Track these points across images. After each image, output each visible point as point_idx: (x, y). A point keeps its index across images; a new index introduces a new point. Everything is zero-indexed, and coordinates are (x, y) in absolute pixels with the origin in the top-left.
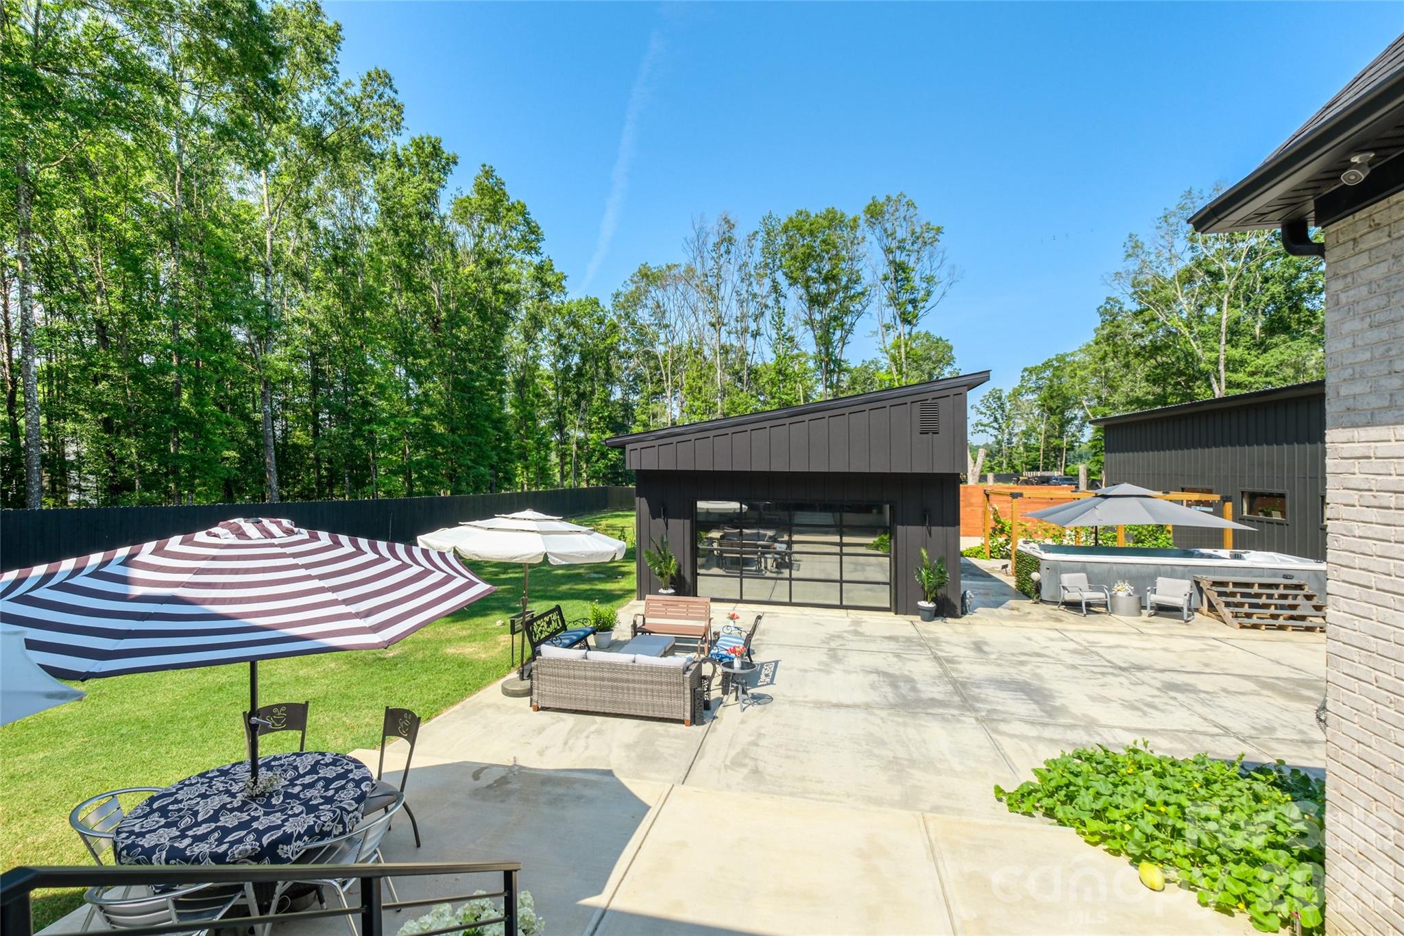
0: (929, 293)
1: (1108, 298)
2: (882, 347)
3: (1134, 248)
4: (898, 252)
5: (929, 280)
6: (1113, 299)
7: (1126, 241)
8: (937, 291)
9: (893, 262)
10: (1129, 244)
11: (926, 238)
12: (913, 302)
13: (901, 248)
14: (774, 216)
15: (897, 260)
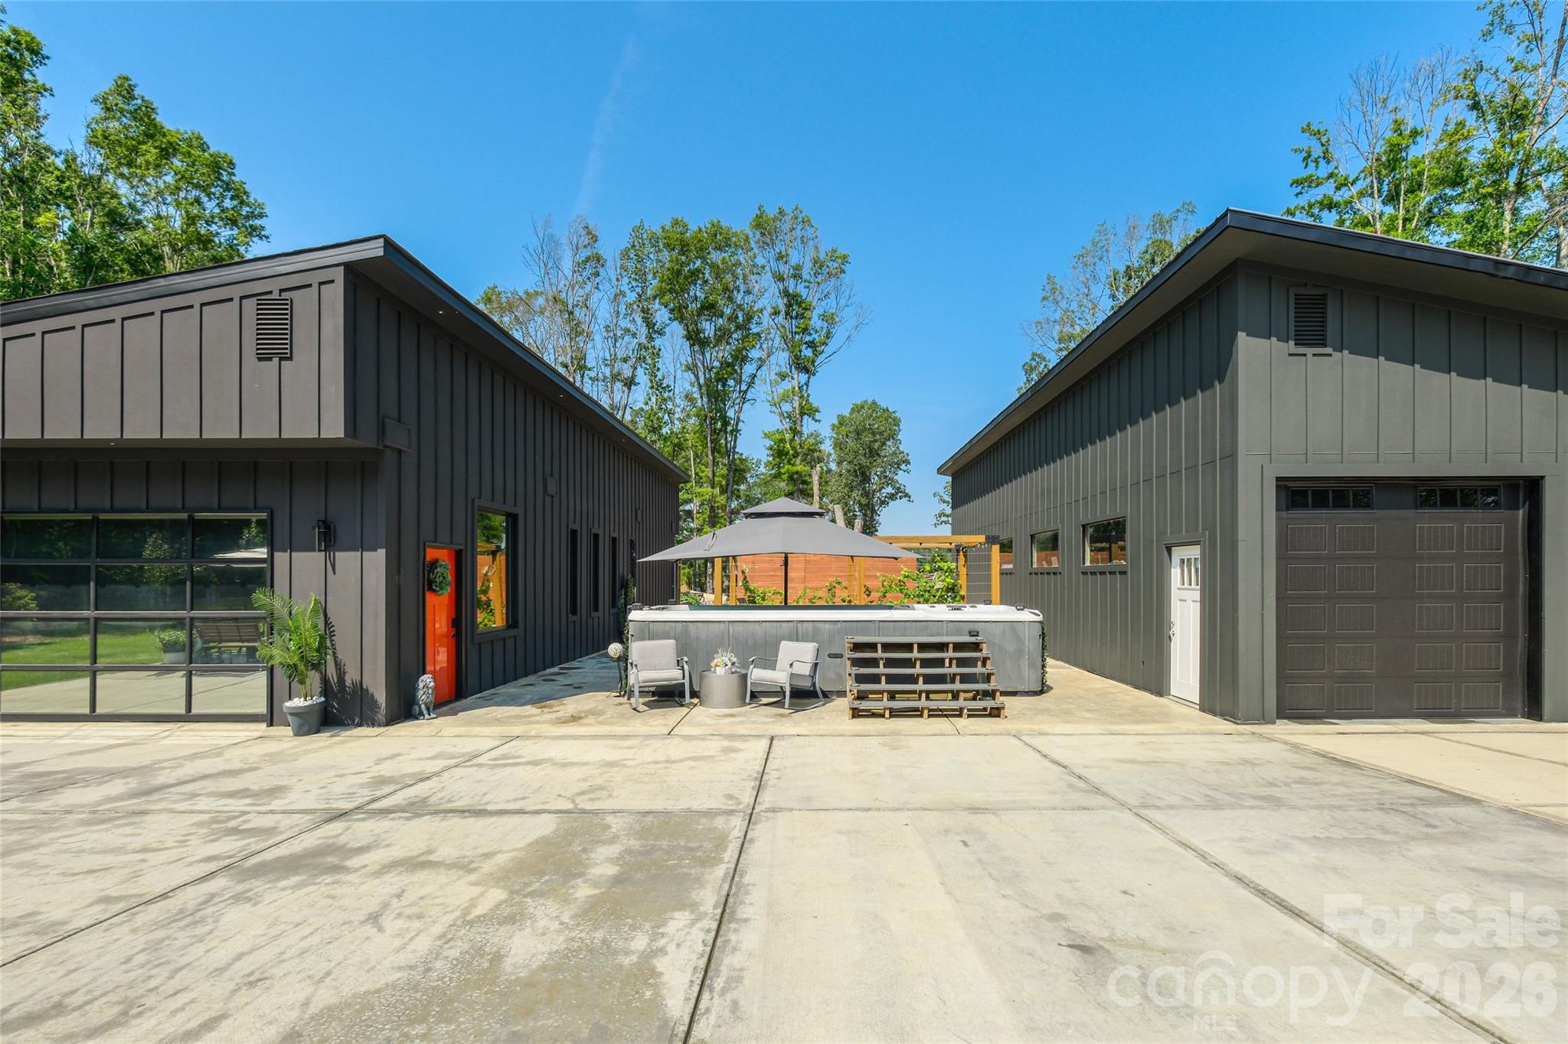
0: (828, 336)
1: (1034, 354)
2: (770, 399)
3: (1052, 293)
4: (792, 282)
5: (829, 319)
6: (1039, 356)
7: (1045, 283)
8: (840, 334)
9: (786, 293)
10: (1048, 288)
11: (832, 267)
12: (811, 345)
13: (797, 276)
14: (646, 227)
15: (791, 291)
